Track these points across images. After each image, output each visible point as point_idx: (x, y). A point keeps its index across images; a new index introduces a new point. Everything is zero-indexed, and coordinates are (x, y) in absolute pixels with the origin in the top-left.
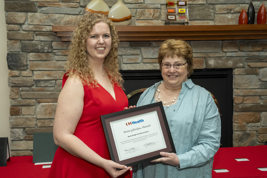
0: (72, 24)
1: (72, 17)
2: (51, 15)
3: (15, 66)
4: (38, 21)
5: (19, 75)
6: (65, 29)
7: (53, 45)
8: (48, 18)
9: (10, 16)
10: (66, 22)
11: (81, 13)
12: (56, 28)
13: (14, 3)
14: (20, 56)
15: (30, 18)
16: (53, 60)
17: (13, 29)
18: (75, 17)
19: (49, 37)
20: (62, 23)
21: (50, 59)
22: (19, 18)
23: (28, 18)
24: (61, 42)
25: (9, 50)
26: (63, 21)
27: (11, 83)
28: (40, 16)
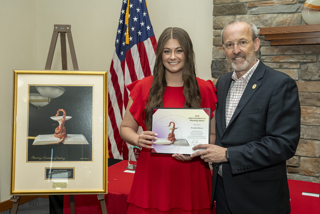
0: (286, 25)
1: (286, 16)
2: (261, 16)
3: (219, 74)
6: (275, 31)
7: (261, 51)
8: (257, 19)
9: (218, 21)
10: (279, 22)
11: (300, 11)
12: (264, 31)
13: (223, 6)
14: (224, 63)
17: (219, 34)
18: (291, 15)
20: (274, 24)
22: (226, 22)
24: (271, 47)
25: (214, 57)
26: (275, 21)
28: (249, 18)
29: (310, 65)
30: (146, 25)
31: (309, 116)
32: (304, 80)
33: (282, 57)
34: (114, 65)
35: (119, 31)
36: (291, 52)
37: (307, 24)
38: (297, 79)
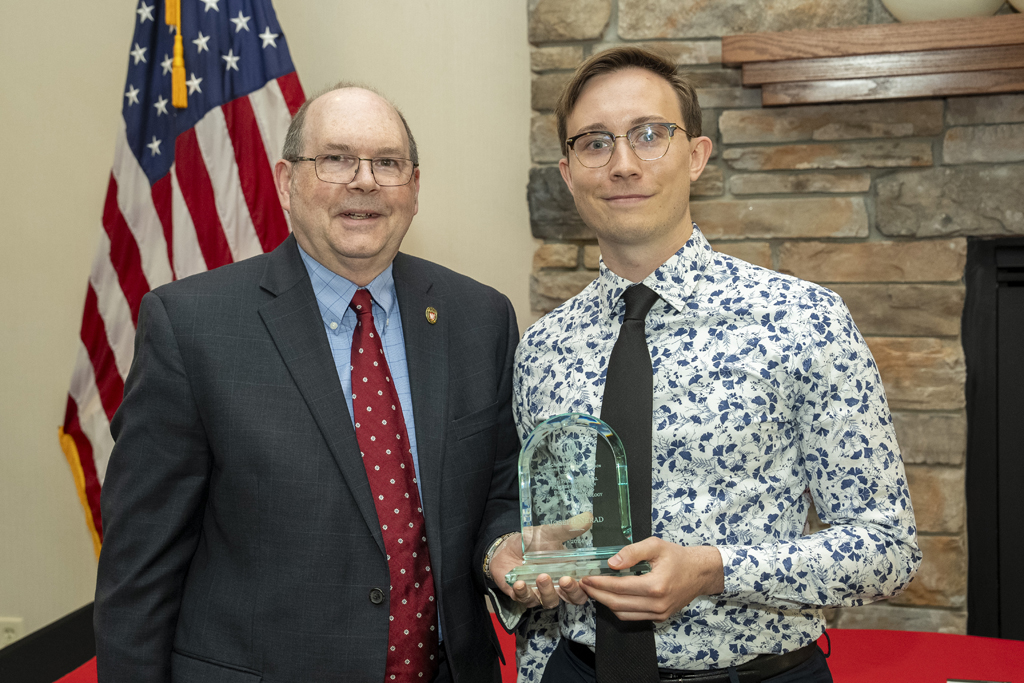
0: (814, 25)
3: (562, 225)
4: (662, 22)
5: (573, 264)
6: (781, 47)
7: (722, 127)
9: (547, 12)
10: (787, 14)
12: (739, 48)
15: (627, 13)
16: (720, 193)
17: (557, 65)
19: (707, 93)
20: (767, 24)
21: (707, 189)
22: (582, 16)
23: (620, 14)
24: (761, 111)
25: (537, 154)
26: (770, 12)
27: (543, 296)
29: (911, 179)
30: (256, 27)
31: (916, 376)
32: (890, 237)
33: (805, 150)
34: (121, 198)
35: (140, 54)
36: (837, 130)
37: (896, 21)
38: (864, 233)
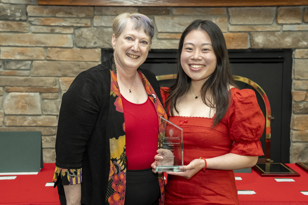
7: (27, 11)
16: (28, 31)
21: (23, 30)
24: (40, 6)
29: (85, 30)
32: (79, 47)
33: (53, 19)
36: (63, 14)
38: (72, 46)
